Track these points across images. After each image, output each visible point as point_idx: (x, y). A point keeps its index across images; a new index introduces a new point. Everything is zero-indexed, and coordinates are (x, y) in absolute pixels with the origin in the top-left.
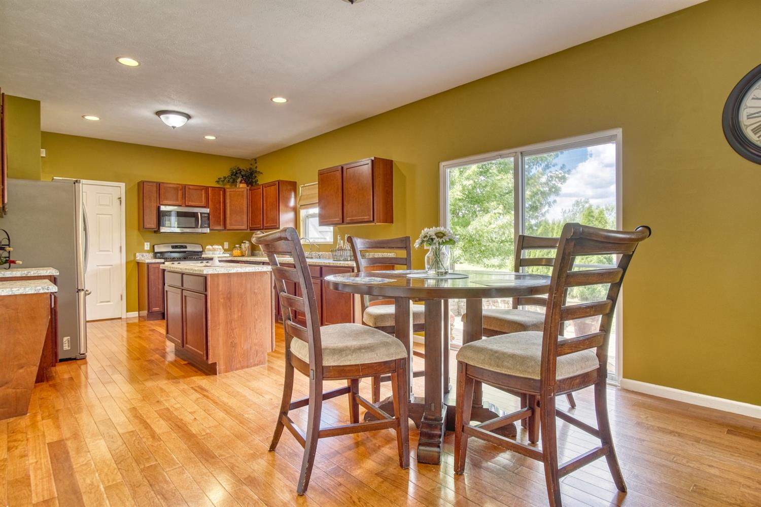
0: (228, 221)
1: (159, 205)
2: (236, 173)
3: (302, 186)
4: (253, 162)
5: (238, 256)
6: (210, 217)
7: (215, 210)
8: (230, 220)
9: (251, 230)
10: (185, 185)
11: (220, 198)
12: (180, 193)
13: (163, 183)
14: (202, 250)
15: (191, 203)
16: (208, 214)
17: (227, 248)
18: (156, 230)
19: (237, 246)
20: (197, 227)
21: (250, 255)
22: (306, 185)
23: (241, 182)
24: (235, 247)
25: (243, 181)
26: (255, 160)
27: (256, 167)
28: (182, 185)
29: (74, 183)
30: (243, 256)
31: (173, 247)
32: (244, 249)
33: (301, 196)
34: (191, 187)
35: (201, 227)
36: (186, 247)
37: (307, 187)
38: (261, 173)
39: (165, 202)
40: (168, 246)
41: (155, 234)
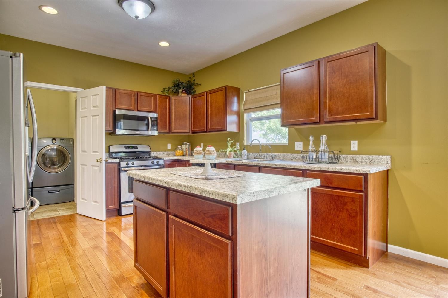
0: (173, 125)
1: (114, 109)
2: (179, 85)
3: (247, 91)
4: (192, 76)
5: (180, 156)
6: (158, 121)
7: (162, 115)
8: (175, 124)
9: (193, 133)
10: (137, 92)
11: (166, 105)
12: (133, 99)
13: (118, 89)
14: (150, 150)
15: (142, 109)
16: (157, 118)
17: (170, 148)
18: (111, 132)
19: (179, 147)
20: (148, 130)
21: (190, 155)
22: (250, 90)
23: (182, 92)
24: (177, 148)
25: (184, 92)
26: (193, 74)
27: (194, 80)
28: (135, 91)
29: (11, 57)
30: (183, 155)
31: (126, 148)
32: (185, 150)
33: (246, 101)
34: (142, 94)
35: (151, 130)
36: (137, 148)
37: (252, 92)
38: (200, 84)
39: (120, 107)
40: (122, 147)
41: (110, 136)
